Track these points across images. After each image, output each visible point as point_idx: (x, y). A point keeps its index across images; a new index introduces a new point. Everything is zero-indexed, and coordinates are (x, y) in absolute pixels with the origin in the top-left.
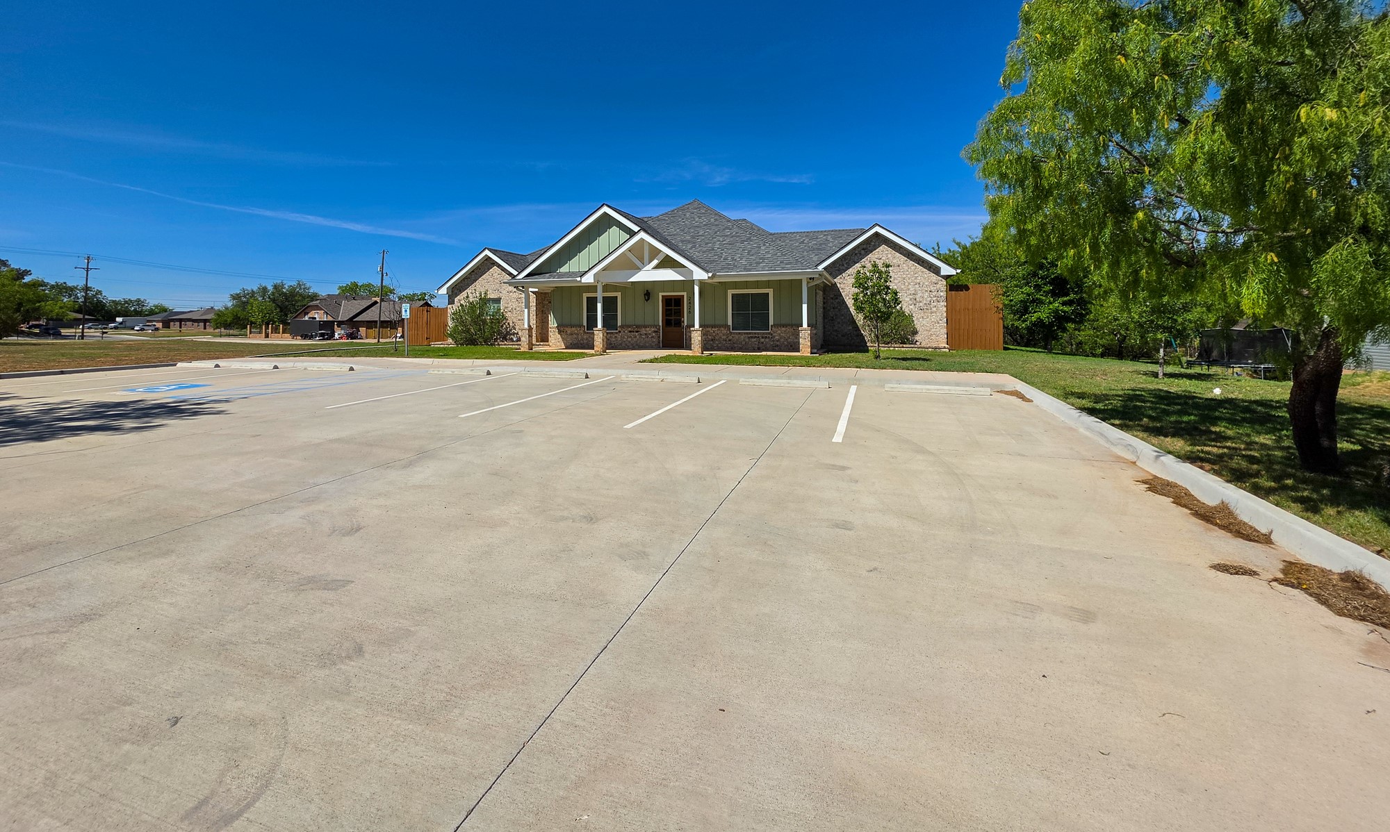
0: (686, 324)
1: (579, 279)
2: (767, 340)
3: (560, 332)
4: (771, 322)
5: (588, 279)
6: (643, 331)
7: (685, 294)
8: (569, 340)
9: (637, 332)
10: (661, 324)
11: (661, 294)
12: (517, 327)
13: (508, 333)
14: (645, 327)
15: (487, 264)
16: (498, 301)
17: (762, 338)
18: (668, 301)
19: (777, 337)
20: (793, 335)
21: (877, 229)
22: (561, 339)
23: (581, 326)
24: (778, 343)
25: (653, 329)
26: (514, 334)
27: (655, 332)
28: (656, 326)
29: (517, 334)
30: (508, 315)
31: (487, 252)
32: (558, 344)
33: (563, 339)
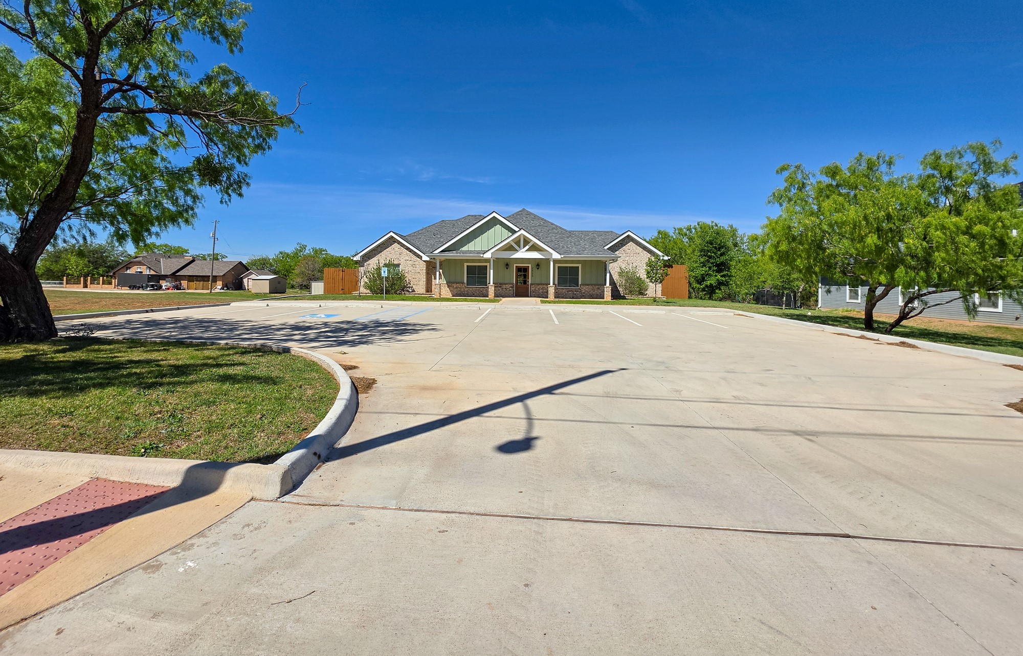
0: (530, 283)
1: (482, 255)
2: (578, 292)
3: (448, 286)
4: (580, 283)
5: (488, 255)
6: (504, 286)
7: (530, 265)
8: (455, 291)
9: (500, 287)
11: (515, 265)
12: (412, 283)
13: (405, 287)
14: (506, 284)
15: (392, 241)
16: (398, 265)
17: (575, 291)
18: (519, 269)
19: (583, 291)
20: (592, 290)
21: (629, 233)
22: (449, 291)
23: (463, 283)
24: (584, 294)
25: (510, 285)
26: (409, 287)
27: (511, 287)
28: (513, 284)
29: (412, 287)
30: (406, 275)
31: (392, 234)
32: (448, 294)
33: (451, 291)
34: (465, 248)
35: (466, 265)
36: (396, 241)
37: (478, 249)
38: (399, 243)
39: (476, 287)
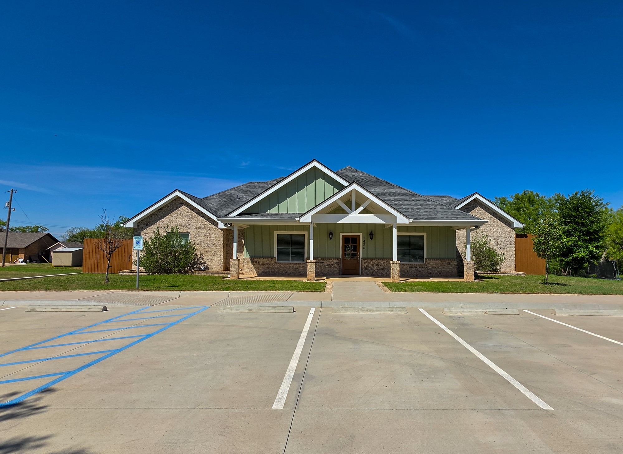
0: (361, 257)
1: (297, 219)
2: (423, 269)
3: (253, 262)
4: (425, 256)
5: (306, 219)
6: (327, 262)
7: (360, 234)
8: (262, 269)
9: (322, 263)
10: (341, 257)
11: (341, 234)
12: (205, 258)
13: (195, 263)
14: (329, 259)
15: (177, 203)
16: (186, 235)
17: (420, 267)
18: (346, 240)
19: (430, 267)
20: (441, 265)
21: (477, 196)
22: (253, 268)
23: (272, 258)
24: (431, 272)
25: (335, 261)
26: (201, 263)
27: (336, 263)
28: (338, 258)
29: (205, 263)
30: (197, 247)
31: (178, 193)
32: (251, 272)
33: (256, 268)
34: (274, 211)
35: (276, 233)
36: (183, 203)
37: (292, 211)
38: (188, 205)
39: (290, 263)
